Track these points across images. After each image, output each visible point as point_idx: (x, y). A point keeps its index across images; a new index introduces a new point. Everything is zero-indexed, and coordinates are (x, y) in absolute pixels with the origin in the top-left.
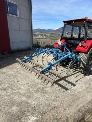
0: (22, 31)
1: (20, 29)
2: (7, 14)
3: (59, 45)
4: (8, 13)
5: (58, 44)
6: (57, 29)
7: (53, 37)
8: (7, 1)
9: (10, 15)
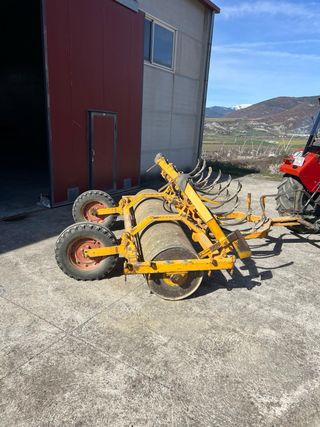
0: (177, 114)
1: (172, 108)
2: (146, 63)
3: (295, 167)
4: (149, 60)
5: (295, 164)
6: (245, 106)
7: (228, 134)
8: (151, 23)
9: (153, 64)
